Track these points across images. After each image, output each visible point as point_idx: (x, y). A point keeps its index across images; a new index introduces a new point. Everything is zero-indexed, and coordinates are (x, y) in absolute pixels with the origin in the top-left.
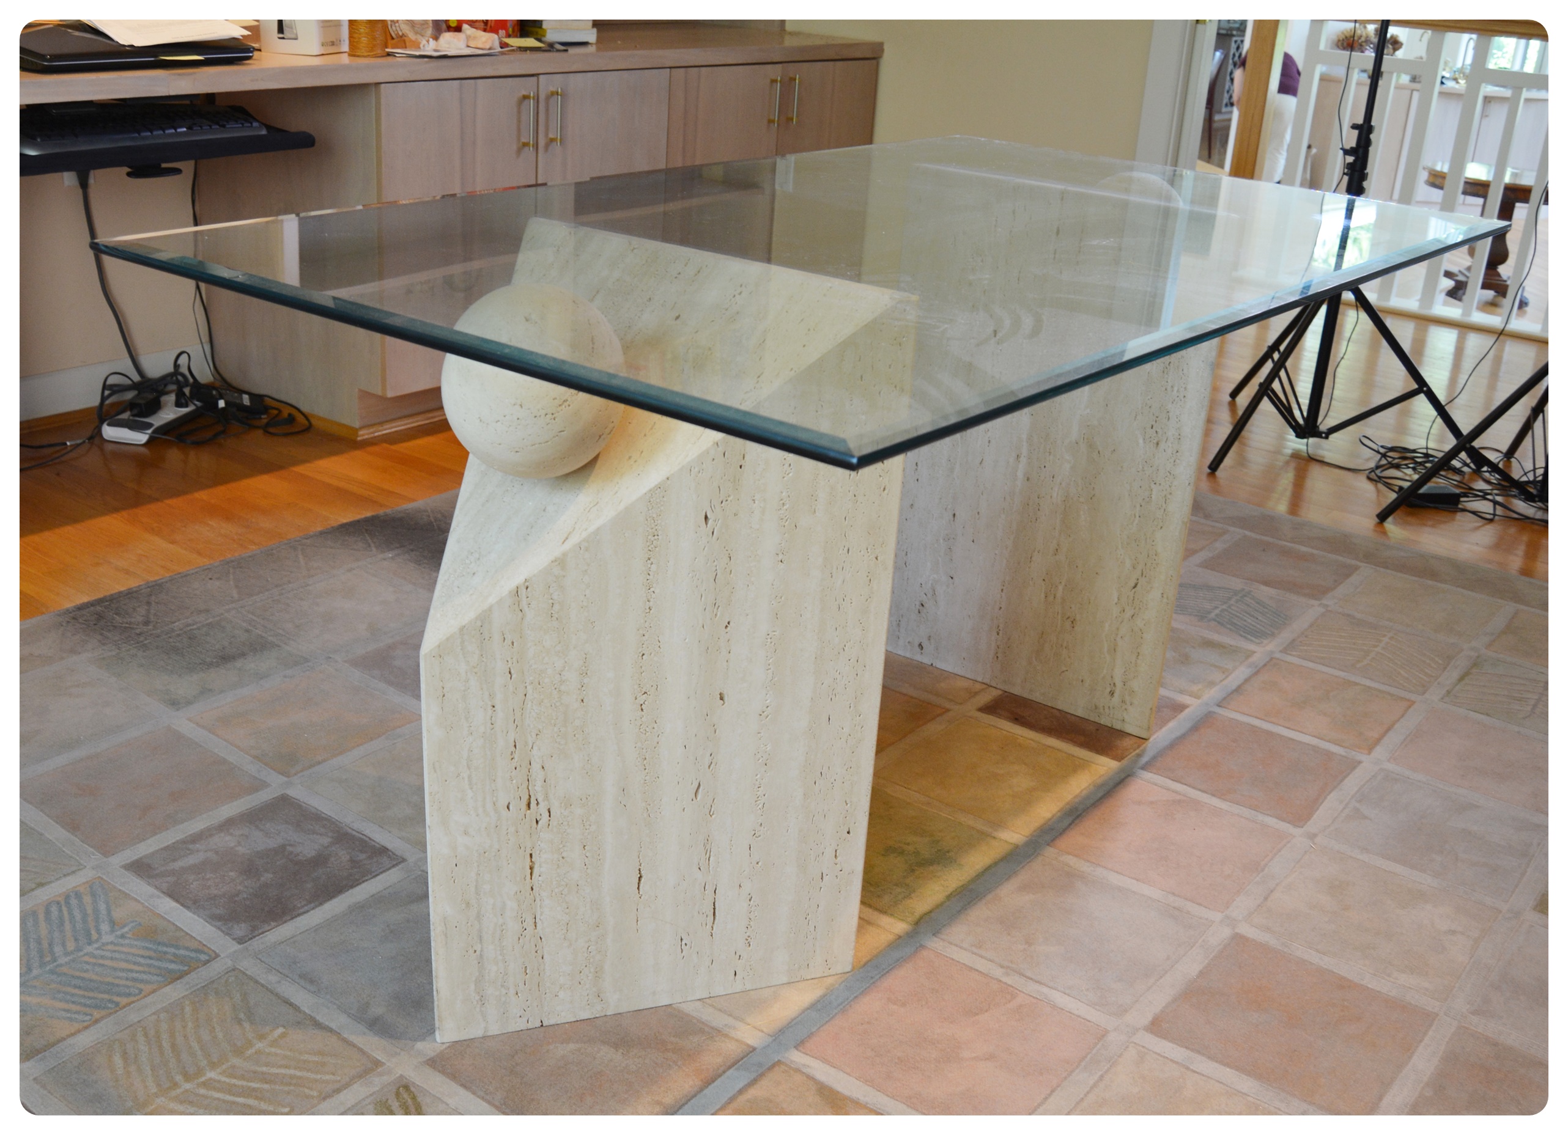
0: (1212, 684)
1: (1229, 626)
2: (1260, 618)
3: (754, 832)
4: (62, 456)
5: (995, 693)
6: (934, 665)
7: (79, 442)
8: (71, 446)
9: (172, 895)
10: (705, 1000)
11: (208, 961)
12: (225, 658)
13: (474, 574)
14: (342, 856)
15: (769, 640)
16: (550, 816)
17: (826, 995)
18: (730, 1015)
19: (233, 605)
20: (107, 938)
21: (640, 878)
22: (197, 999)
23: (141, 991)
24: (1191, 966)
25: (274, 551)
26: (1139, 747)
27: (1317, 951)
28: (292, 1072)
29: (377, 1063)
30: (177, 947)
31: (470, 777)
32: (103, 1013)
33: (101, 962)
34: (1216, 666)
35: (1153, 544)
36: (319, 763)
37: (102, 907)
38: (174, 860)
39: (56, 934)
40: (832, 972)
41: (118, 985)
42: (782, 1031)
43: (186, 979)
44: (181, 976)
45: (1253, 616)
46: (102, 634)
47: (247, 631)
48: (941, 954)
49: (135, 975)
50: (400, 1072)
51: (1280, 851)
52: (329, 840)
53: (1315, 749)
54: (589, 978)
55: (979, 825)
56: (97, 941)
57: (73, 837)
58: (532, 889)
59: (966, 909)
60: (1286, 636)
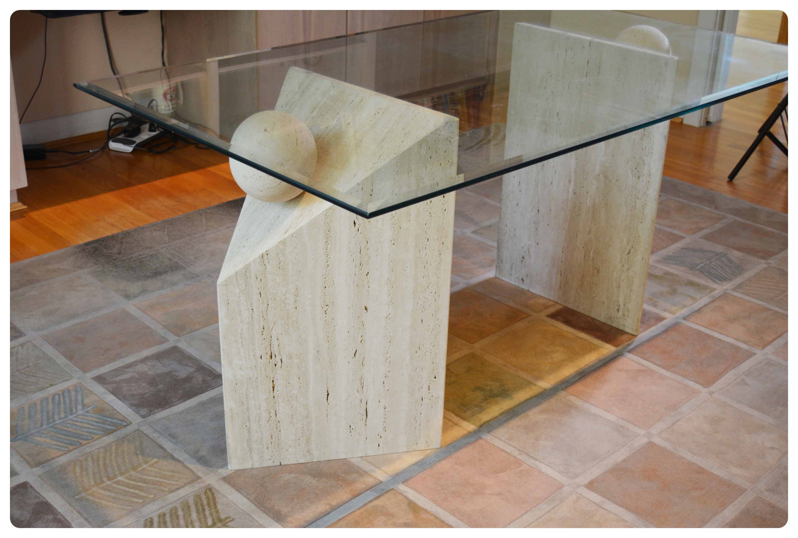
0: (685, 306)
1: (706, 274)
2: (727, 270)
3: (385, 375)
4: (86, 158)
5: (559, 307)
6: (529, 290)
7: (97, 150)
8: (92, 152)
9: (113, 393)
10: (363, 457)
11: (126, 426)
12: (157, 274)
13: (244, 247)
14: (199, 378)
15: (389, 282)
16: (282, 362)
17: (424, 459)
18: (374, 465)
19: (165, 245)
20: (80, 412)
21: (328, 395)
22: (118, 443)
23: (93, 438)
24: (619, 456)
25: (191, 216)
26: (630, 340)
27: (692, 453)
28: (158, 479)
29: (199, 478)
30: (113, 418)
31: (242, 342)
32: (74, 447)
33: (76, 423)
34: (690, 297)
35: (637, 231)
36: (195, 330)
37: (80, 397)
38: (117, 376)
39: (56, 410)
40: (430, 447)
41: (82, 435)
42: (398, 475)
43: (115, 433)
44: (112, 432)
45: (723, 268)
46: (96, 259)
47: (170, 259)
48: (489, 442)
49: (91, 430)
50: (208, 482)
51: (690, 400)
52: (194, 370)
53: (732, 345)
54: (304, 443)
55: (529, 378)
56: (75, 413)
57: (70, 363)
58: (274, 397)
59: (509, 421)
60: (738, 280)
